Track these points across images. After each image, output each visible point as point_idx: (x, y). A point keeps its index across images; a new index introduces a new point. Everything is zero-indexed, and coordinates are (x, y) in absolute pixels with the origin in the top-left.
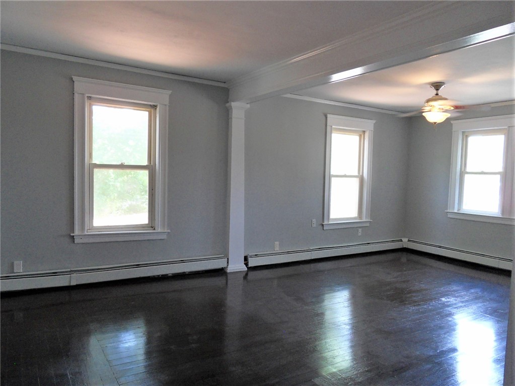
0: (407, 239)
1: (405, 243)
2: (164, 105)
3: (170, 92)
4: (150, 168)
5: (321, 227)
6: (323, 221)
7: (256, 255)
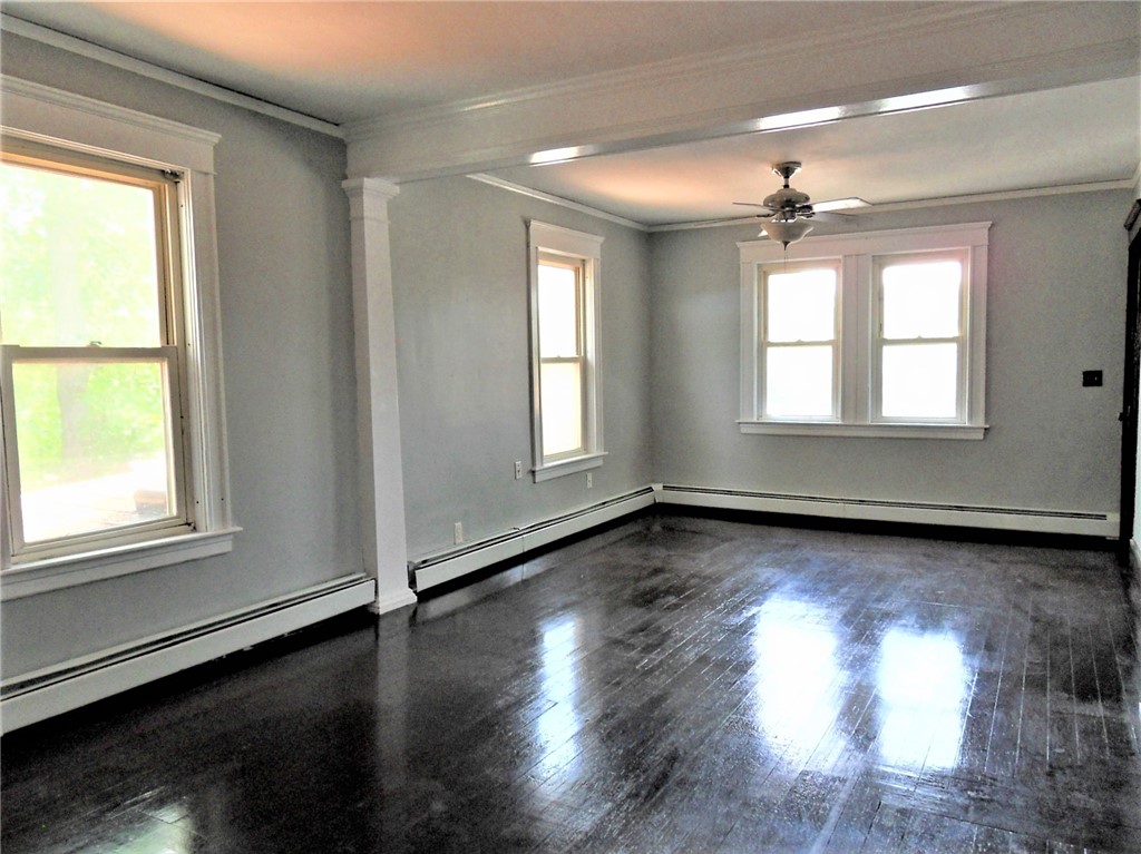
0: (661, 485)
1: (661, 494)
2: (201, 172)
3: (215, 137)
4: (171, 353)
5: (530, 475)
6: (534, 463)
7: (424, 562)
